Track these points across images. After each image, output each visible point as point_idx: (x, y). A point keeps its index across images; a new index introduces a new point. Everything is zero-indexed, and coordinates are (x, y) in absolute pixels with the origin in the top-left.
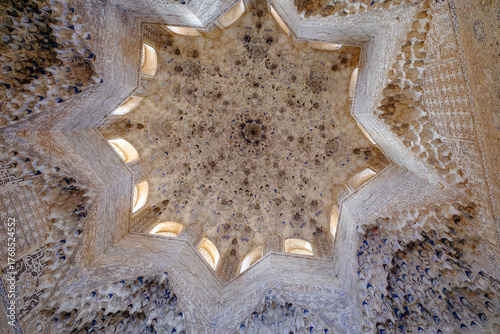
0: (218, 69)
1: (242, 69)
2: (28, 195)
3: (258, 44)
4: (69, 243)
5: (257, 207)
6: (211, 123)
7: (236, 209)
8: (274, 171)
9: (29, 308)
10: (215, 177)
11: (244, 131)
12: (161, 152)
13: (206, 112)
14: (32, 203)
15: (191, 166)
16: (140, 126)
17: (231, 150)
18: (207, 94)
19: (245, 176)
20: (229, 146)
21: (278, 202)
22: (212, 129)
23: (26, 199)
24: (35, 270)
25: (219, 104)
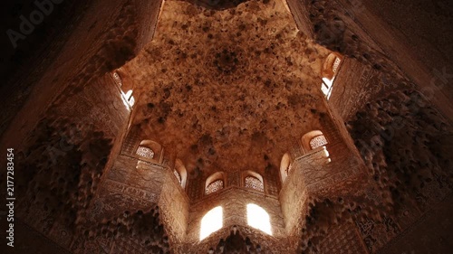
0: (195, 126)
1: (183, 110)
2: (326, 245)
3: (159, 111)
4: (348, 206)
5: (278, 36)
6: (237, 102)
7: (289, 53)
8: (244, 34)
9: (394, 225)
10: (275, 80)
11: (230, 69)
12: (277, 134)
13: (231, 114)
14: (330, 240)
15: (276, 104)
16: (266, 158)
17: (249, 73)
18: (217, 120)
19: (262, 53)
20: (247, 77)
21: (264, 22)
22: (242, 99)
23: (328, 246)
24: (370, 227)
25: (220, 104)
